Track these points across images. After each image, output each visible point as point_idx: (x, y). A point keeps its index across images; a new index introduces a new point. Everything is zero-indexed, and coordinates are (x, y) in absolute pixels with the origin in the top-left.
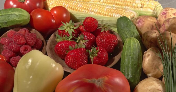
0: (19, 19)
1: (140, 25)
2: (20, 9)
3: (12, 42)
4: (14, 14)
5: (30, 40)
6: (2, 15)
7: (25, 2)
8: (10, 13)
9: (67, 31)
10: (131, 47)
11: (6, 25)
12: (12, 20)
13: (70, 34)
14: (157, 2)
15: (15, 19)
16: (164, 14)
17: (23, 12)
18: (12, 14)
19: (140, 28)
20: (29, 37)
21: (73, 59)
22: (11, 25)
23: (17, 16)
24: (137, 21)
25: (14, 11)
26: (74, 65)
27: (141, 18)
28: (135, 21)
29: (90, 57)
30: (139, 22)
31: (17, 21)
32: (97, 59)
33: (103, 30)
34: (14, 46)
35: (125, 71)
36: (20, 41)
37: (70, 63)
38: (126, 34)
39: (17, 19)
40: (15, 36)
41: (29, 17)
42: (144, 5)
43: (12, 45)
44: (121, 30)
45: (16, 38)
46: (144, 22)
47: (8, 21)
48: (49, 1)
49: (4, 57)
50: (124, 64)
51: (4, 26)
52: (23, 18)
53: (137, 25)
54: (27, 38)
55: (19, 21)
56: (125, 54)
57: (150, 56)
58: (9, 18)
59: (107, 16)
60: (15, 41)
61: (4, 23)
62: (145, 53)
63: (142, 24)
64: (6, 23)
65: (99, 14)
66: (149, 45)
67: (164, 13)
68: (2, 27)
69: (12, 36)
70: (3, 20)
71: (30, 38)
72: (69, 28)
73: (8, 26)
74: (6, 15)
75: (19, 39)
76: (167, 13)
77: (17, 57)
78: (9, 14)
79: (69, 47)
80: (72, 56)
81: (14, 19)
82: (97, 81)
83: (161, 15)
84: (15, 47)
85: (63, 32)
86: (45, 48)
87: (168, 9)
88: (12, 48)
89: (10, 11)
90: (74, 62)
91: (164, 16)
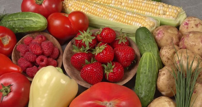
0: (36, 25)
1: (159, 37)
2: (37, 15)
3: (29, 51)
4: (31, 20)
5: (46, 51)
6: (19, 20)
7: (43, 4)
8: (27, 18)
9: (84, 42)
10: (147, 64)
11: (23, 30)
12: (29, 26)
13: (86, 45)
14: (181, 8)
15: (32, 26)
16: (186, 25)
17: (40, 18)
18: (28, 20)
19: (159, 41)
20: (45, 47)
21: (89, 74)
22: (28, 31)
23: (34, 22)
24: (157, 32)
25: (31, 17)
26: (89, 80)
27: (161, 29)
28: (155, 32)
29: (106, 72)
30: (159, 33)
31: (33, 27)
32: (112, 75)
33: (121, 42)
34: (31, 56)
35: (138, 89)
36: (37, 51)
37: (86, 77)
38: (144, 47)
39: (34, 25)
40: (32, 46)
41: (46, 24)
42: (166, 12)
43: (28, 56)
44: (139, 42)
45: (33, 48)
46: (164, 34)
47: (24, 26)
48: (69, 1)
49: (20, 68)
50: (138, 81)
51: (21, 31)
52: (40, 25)
53: (156, 37)
54: (44, 48)
55: (36, 28)
56: (140, 71)
57: (165, 75)
58: (26, 23)
59: (127, 24)
60: (31, 51)
61: (21, 28)
62: (161, 71)
63: (162, 36)
64: (23, 29)
65: (118, 21)
66: (166, 61)
67: (186, 23)
68: (19, 32)
69: (28, 42)
70: (20, 25)
71: (47, 48)
72: (86, 38)
73: (25, 32)
74: (22, 20)
75: (35, 49)
76: (190, 24)
77: (33, 67)
78: (26, 20)
79: (85, 60)
80: (87, 72)
81: (30, 25)
82: (108, 104)
83: (184, 25)
84: (31, 58)
85: (80, 42)
86: (62, 58)
87: (190, 20)
88: (28, 58)
89: (27, 16)
90: (89, 77)
91: (186, 26)
